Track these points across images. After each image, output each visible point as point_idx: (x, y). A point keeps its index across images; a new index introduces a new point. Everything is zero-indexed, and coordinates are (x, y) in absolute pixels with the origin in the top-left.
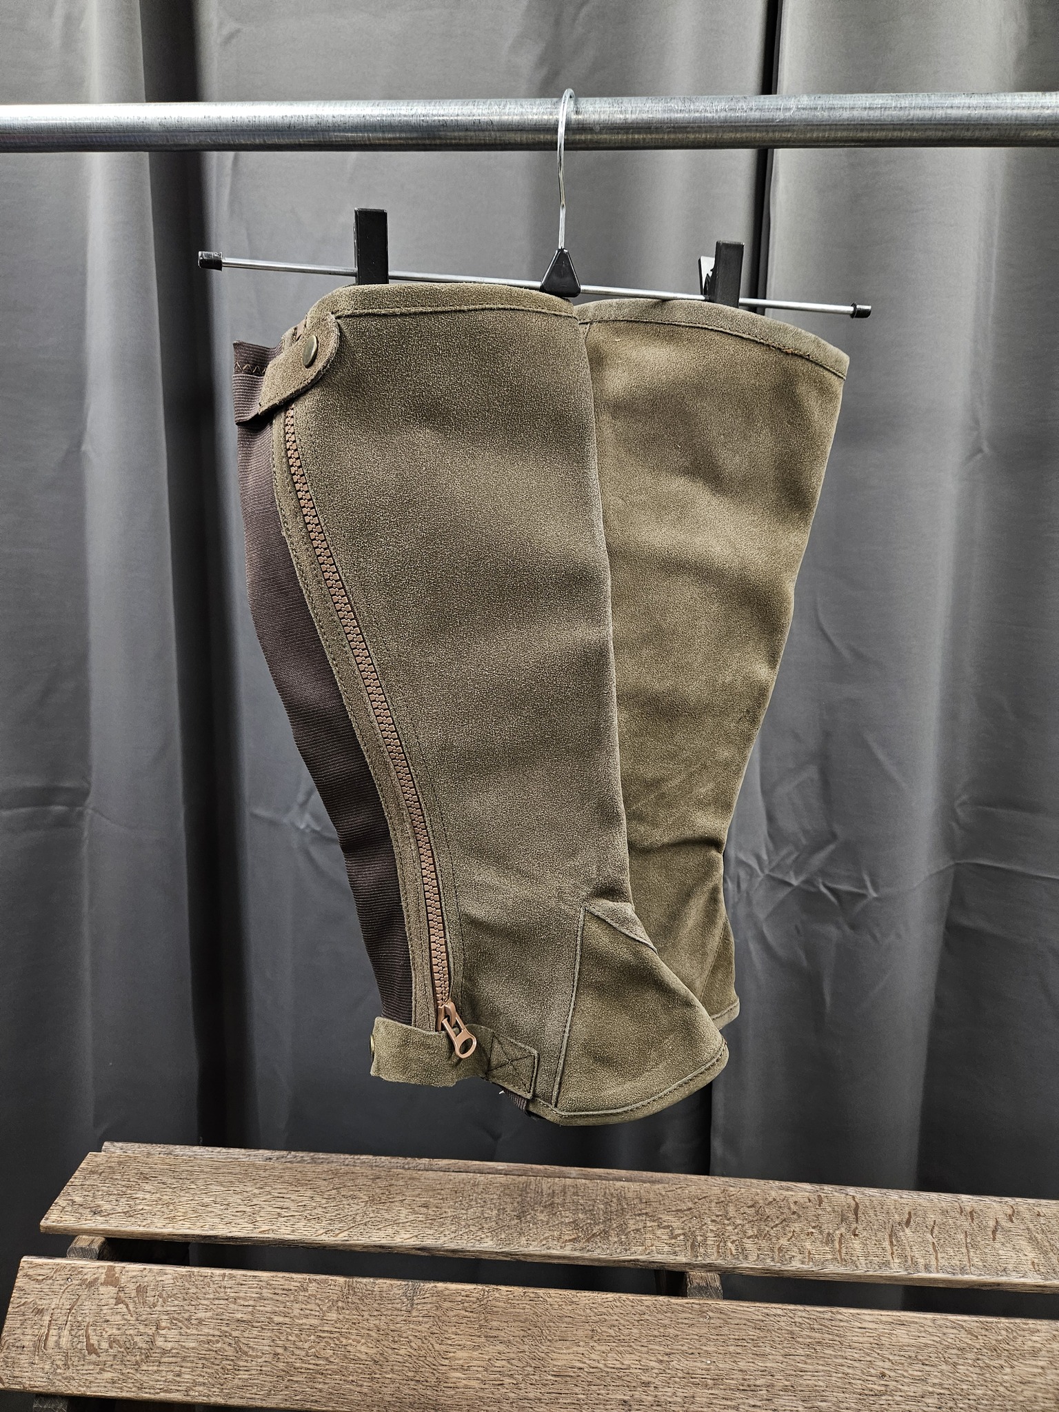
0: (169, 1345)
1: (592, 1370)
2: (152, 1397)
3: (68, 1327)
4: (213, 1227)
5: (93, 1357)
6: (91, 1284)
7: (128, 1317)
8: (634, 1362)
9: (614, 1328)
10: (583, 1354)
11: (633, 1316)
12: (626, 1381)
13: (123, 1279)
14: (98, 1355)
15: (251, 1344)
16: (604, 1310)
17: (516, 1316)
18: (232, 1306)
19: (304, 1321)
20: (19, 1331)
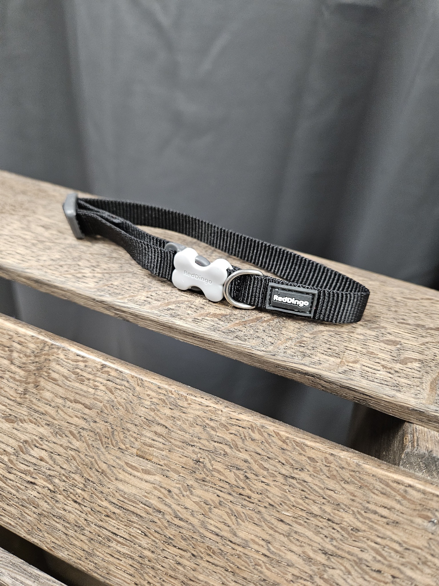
1: (177, 521)
8: (257, 540)
9: (237, 472)
10: (169, 491)
11: (279, 466)
12: (233, 563)
16: (228, 437)
17: (80, 395)
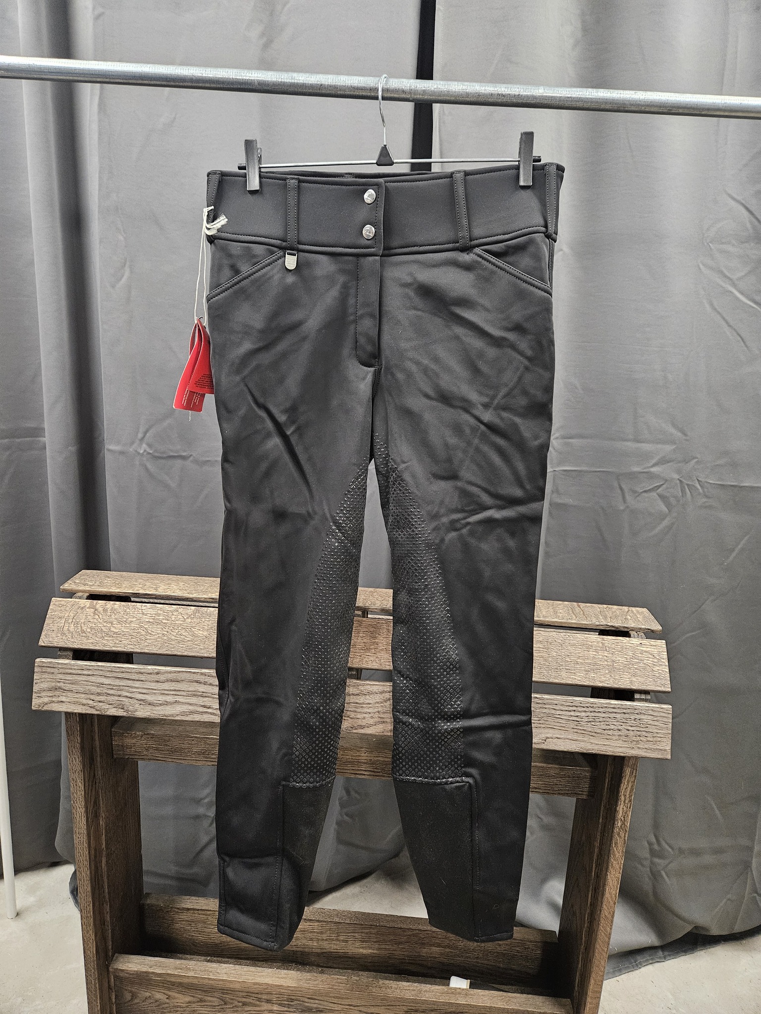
0: (117, 630)
2: (109, 649)
3: (73, 623)
4: (138, 590)
5: (84, 634)
6: (82, 608)
7: (99, 620)
13: (98, 606)
14: (85, 633)
15: (153, 630)
18: (145, 616)
19: (177, 622)
20: (51, 625)
